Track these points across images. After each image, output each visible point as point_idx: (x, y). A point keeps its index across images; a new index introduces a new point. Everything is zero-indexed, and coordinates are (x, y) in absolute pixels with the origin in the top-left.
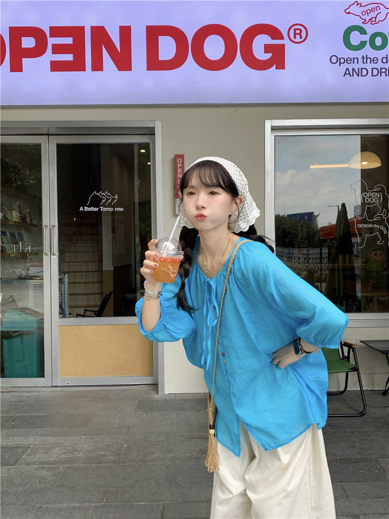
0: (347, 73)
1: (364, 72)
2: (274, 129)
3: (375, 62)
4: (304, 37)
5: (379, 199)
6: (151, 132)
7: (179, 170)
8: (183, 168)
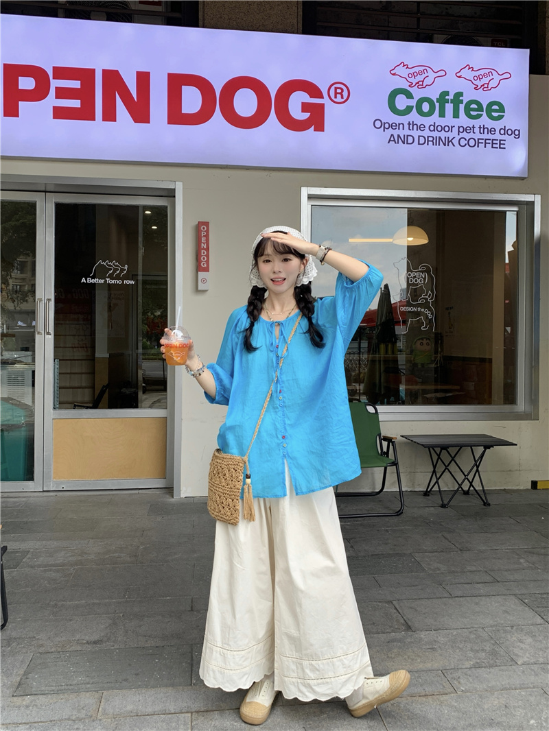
0: (392, 139)
1: (410, 139)
2: (310, 197)
3: (422, 129)
4: (345, 96)
5: (425, 279)
6: (170, 194)
7: (203, 240)
8: (207, 236)
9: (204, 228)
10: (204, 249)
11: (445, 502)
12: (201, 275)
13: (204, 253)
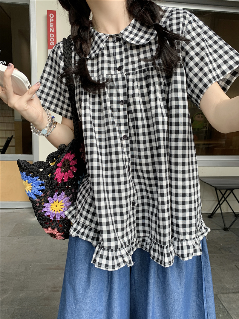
7: (51, 25)
8: (54, 22)
9: (52, 16)
10: (52, 33)
11: (227, 226)
13: (52, 36)
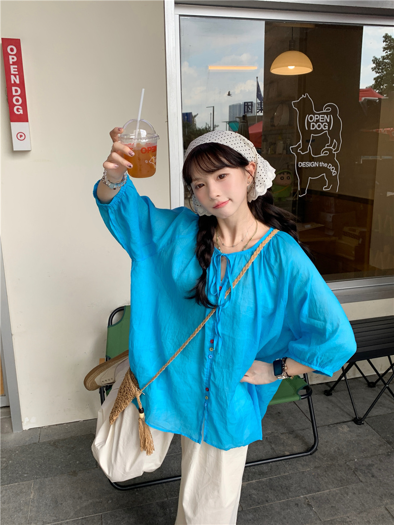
7: (13, 69)
8: (19, 63)
9: (12, 50)
10: (15, 84)
12: (16, 127)
13: (16, 91)
